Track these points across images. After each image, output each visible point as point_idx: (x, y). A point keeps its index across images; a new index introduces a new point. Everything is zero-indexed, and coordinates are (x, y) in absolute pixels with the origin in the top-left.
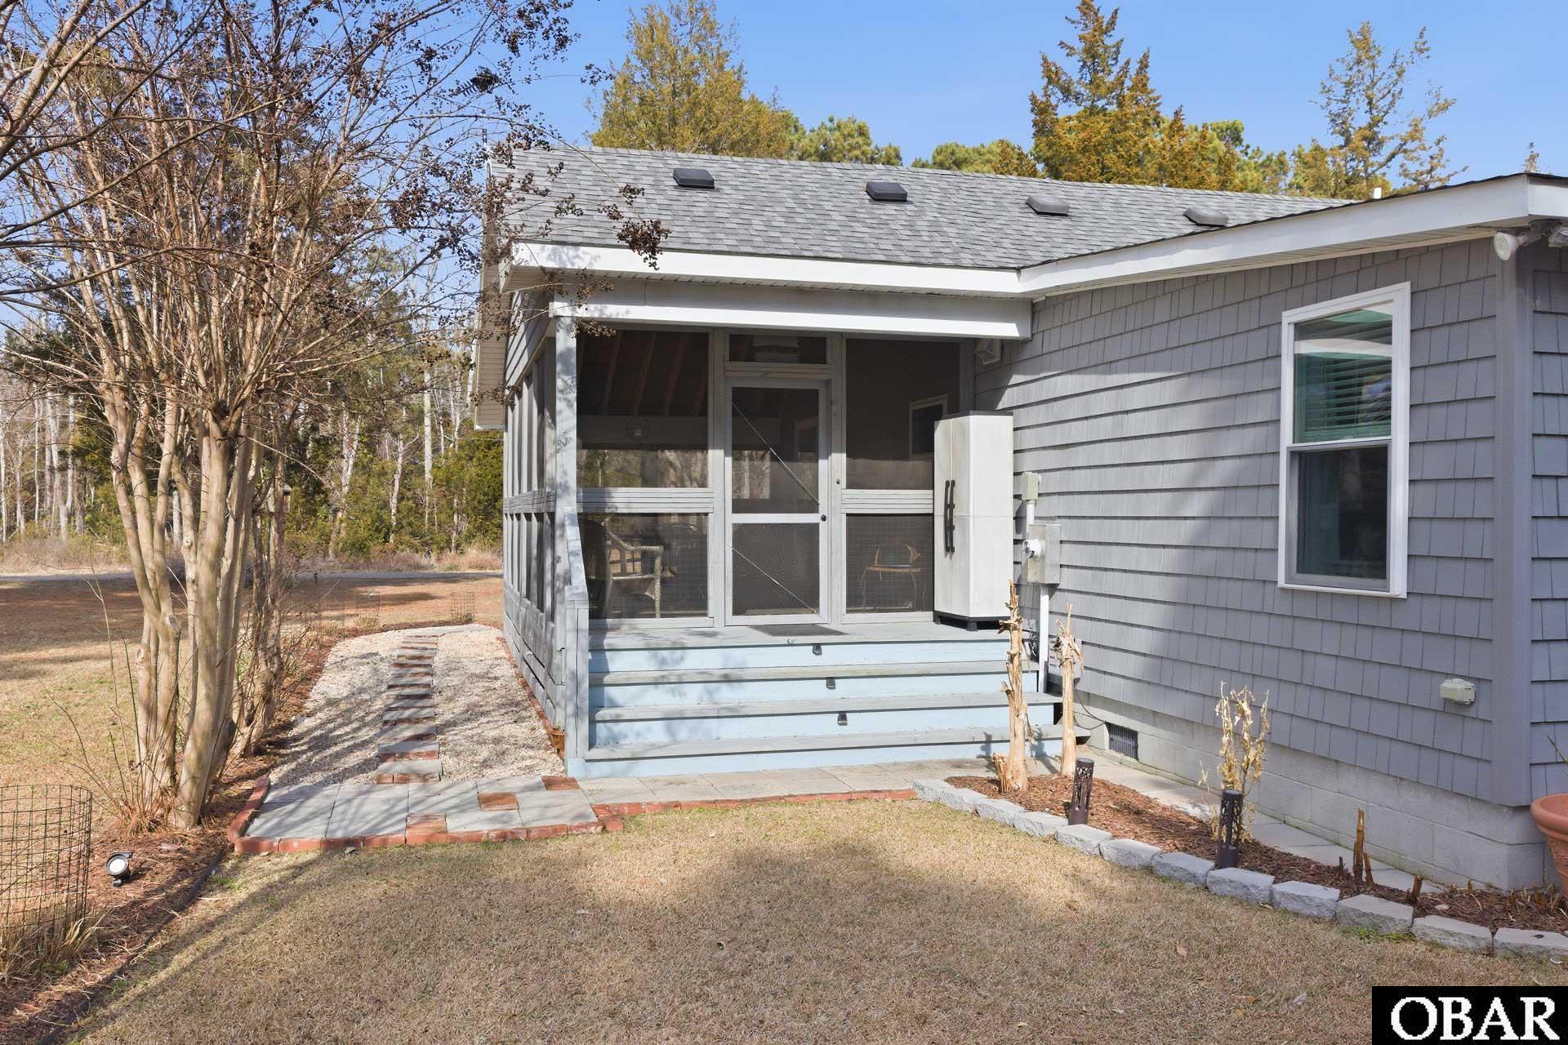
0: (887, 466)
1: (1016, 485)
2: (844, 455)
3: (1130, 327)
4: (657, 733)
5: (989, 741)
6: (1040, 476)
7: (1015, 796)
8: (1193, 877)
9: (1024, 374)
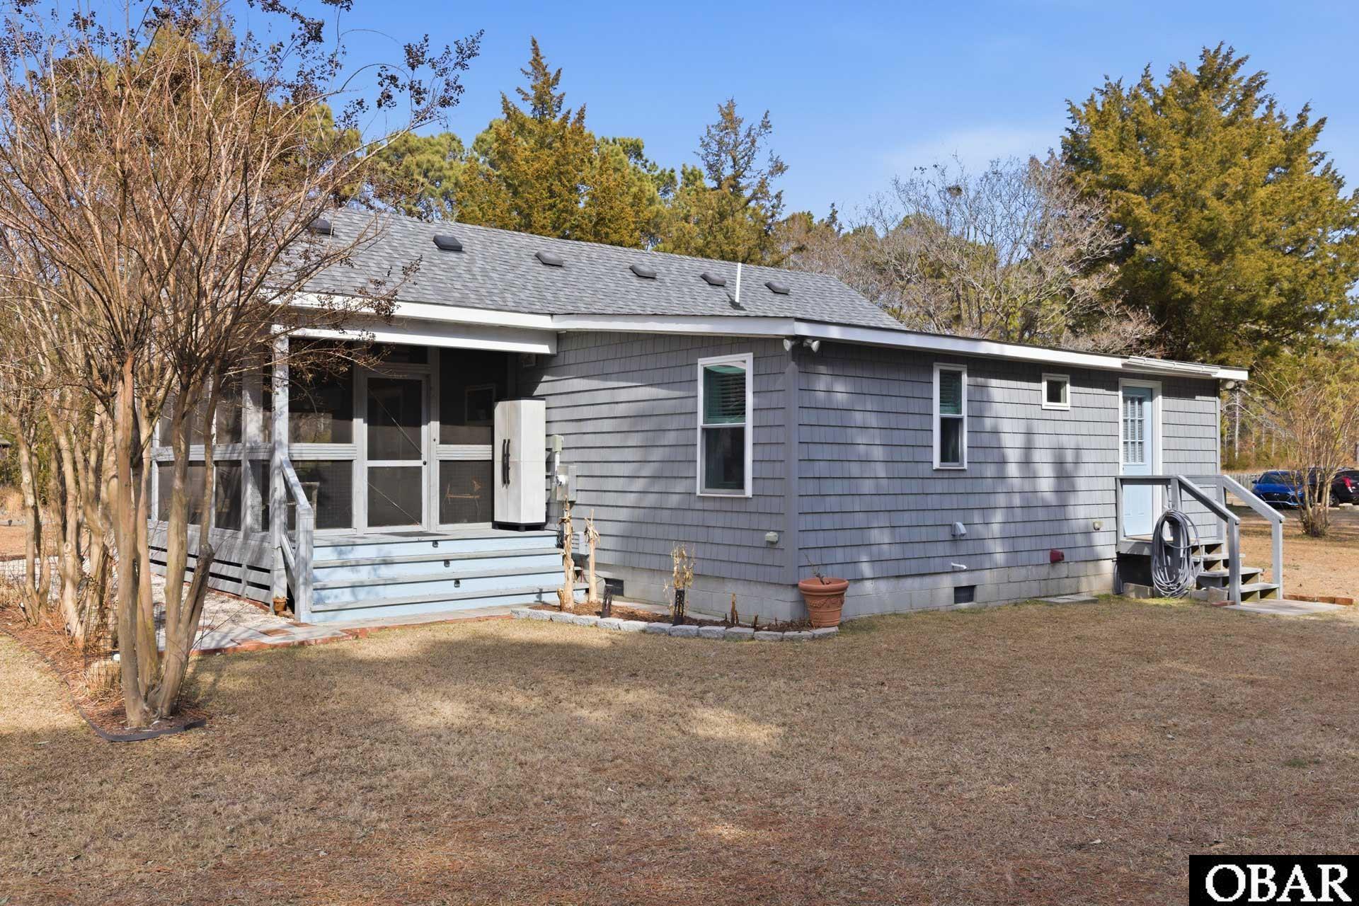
0: (463, 430)
1: (547, 442)
2: (438, 423)
3: (619, 356)
4: (346, 596)
5: (541, 592)
6: (562, 437)
7: (569, 610)
8: (663, 630)
9: (552, 375)
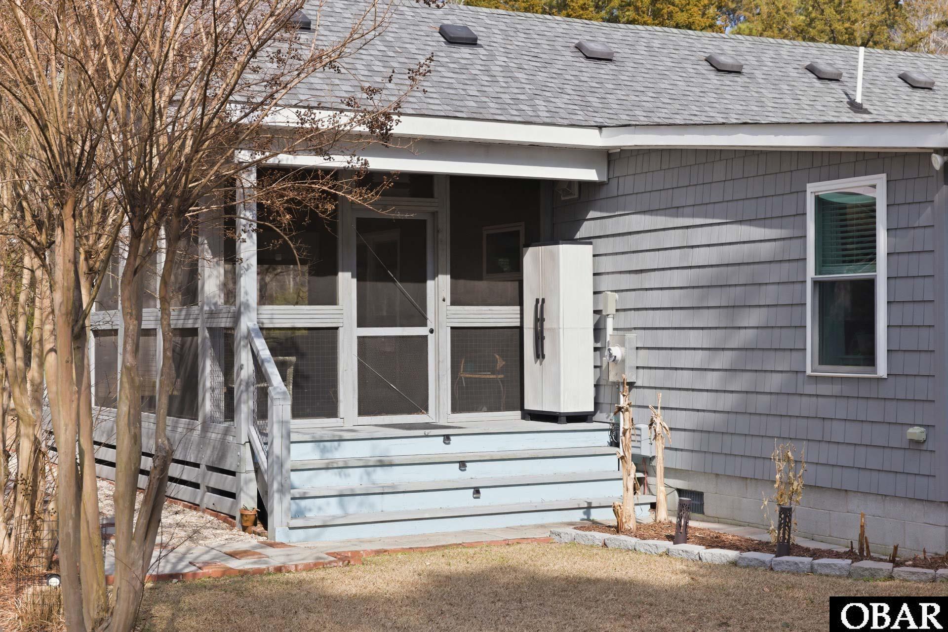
0: (482, 285)
1: (595, 302)
2: (449, 277)
3: (694, 182)
4: (332, 508)
5: (589, 507)
6: (616, 295)
7: (629, 532)
8: (763, 563)
9: (601, 211)
